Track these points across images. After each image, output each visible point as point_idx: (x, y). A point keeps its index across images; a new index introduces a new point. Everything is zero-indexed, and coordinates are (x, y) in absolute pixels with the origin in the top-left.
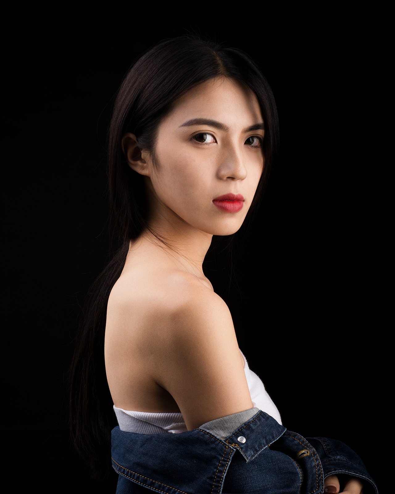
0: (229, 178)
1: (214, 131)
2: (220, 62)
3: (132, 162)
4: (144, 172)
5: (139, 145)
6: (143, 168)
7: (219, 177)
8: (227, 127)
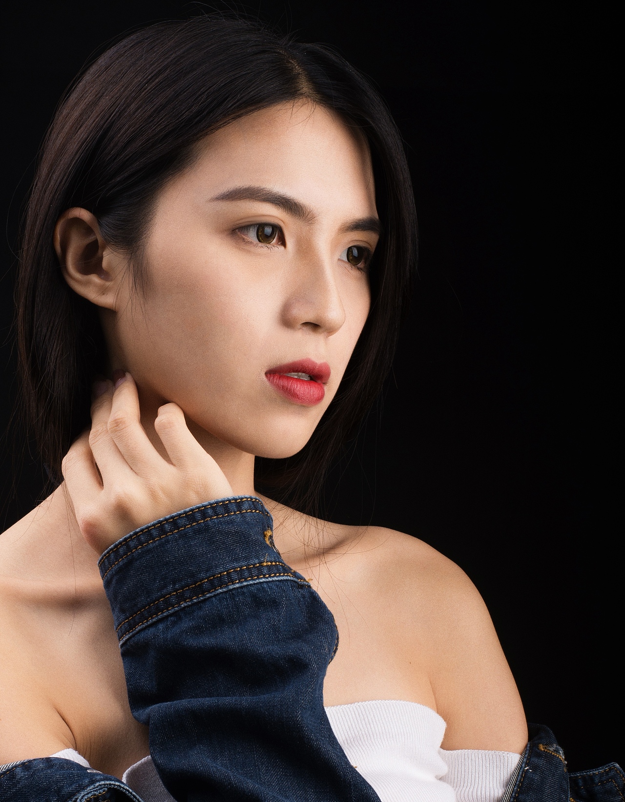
0: (306, 324)
1: (283, 220)
2: (298, 69)
3: (78, 276)
4: (107, 300)
5: (99, 236)
6: (104, 291)
7: (286, 321)
8: (313, 215)
